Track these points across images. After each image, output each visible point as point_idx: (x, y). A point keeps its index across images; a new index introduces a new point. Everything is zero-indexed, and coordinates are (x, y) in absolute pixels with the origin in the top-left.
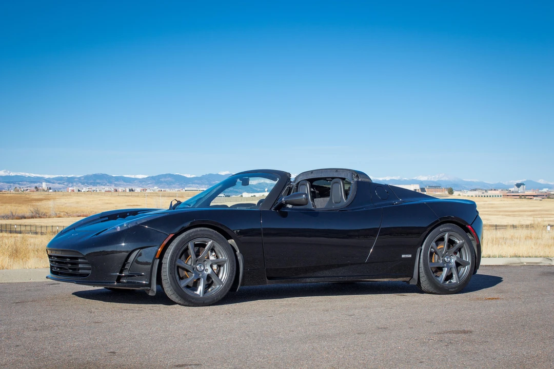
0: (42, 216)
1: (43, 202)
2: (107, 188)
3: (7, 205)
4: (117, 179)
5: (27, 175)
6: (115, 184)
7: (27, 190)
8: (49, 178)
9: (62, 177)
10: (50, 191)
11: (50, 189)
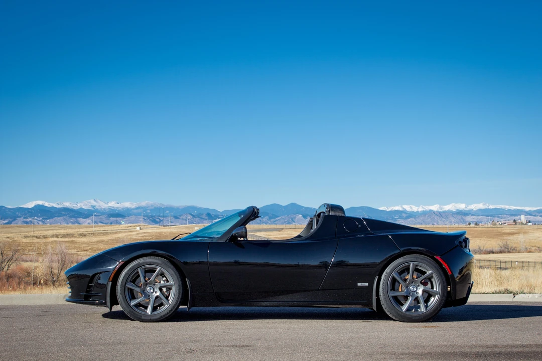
0: (511, 251)
1: (514, 236)
3: (476, 239)
5: (507, 207)
7: (505, 223)
10: (529, 224)
11: (530, 222)
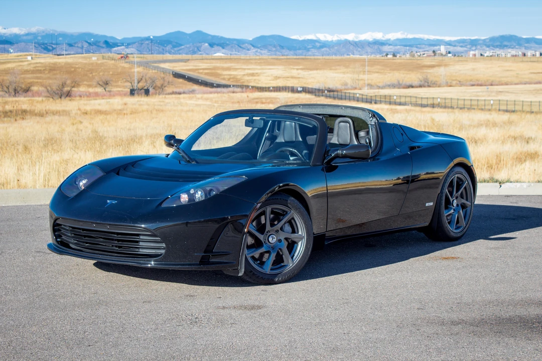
0: (432, 85)
1: (435, 69)
2: (514, 52)
3: (396, 72)
4: (528, 41)
5: (426, 37)
6: (525, 46)
7: (424, 54)
8: (450, 41)
9: (464, 39)
10: (449, 55)
11: (449, 53)
